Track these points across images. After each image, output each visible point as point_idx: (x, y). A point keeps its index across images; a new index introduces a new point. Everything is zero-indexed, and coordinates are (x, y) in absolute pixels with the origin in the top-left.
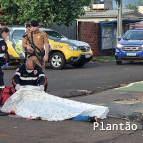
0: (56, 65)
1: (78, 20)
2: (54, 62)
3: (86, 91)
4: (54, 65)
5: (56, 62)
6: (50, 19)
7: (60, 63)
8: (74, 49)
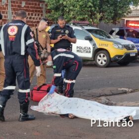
0: (102, 63)
1: (126, 19)
2: (99, 60)
3: (127, 90)
4: (99, 63)
5: (102, 60)
6: (96, 18)
7: (105, 61)
8: (119, 47)
